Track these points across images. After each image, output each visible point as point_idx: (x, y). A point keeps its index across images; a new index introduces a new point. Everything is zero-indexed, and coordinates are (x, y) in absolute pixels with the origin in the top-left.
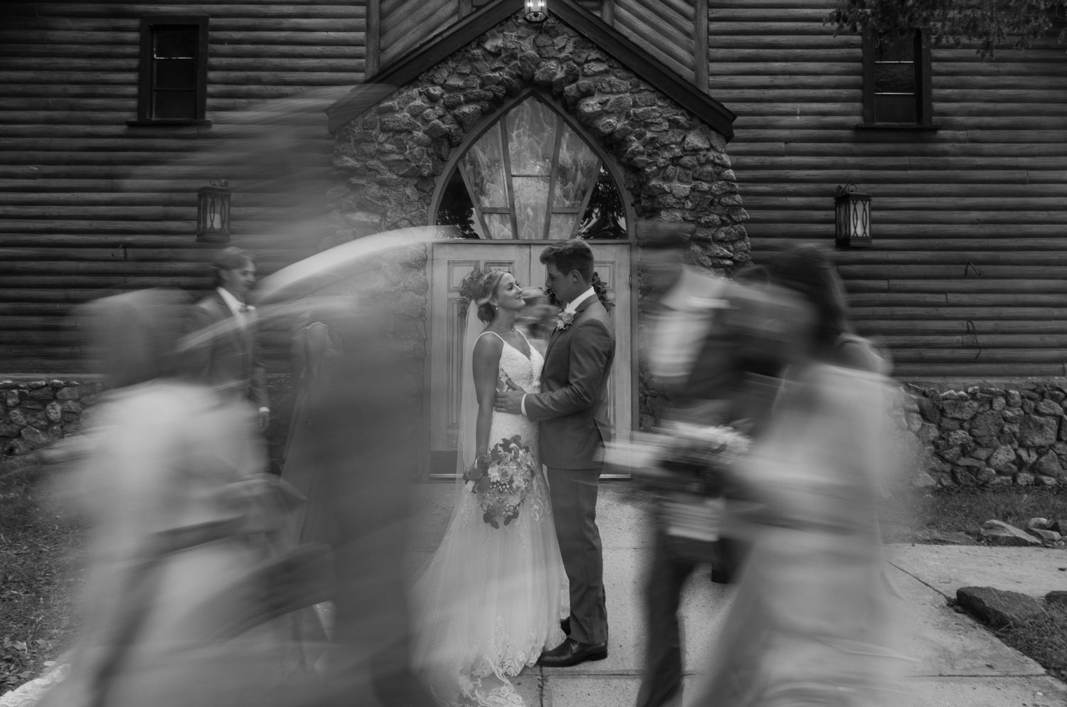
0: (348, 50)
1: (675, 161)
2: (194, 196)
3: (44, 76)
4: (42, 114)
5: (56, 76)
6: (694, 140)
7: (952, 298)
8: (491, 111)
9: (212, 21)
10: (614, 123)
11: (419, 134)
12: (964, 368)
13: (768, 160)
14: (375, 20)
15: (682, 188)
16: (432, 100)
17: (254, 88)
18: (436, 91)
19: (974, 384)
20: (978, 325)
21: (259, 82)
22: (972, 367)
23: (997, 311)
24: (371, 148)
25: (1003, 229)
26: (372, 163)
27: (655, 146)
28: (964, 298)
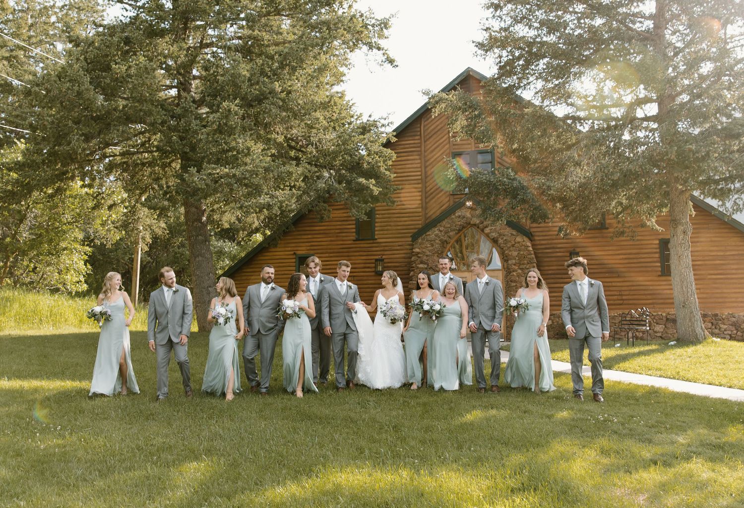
0: (416, 214)
1: (513, 246)
2: (374, 261)
3: (329, 228)
4: (329, 239)
5: (332, 227)
6: (519, 239)
7: (613, 284)
8: (458, 233)
9: (376, 208)
10: (494, 235)
11: (437, 241)
12: (618, 307)
13: (550, 242)
14: (424, 205)
15: (515, 254)
16: (441, 231)
17: (389, 228)
18: (442, 229)
19: (620, 312)
20: (623, 293)
21: (390, 226)
22: (621, 306)
23: (630, 288)
24: (423, 246)
25: (631, 261)
26: (424, 250)
27: (506, 241)
28: (618, 284)
